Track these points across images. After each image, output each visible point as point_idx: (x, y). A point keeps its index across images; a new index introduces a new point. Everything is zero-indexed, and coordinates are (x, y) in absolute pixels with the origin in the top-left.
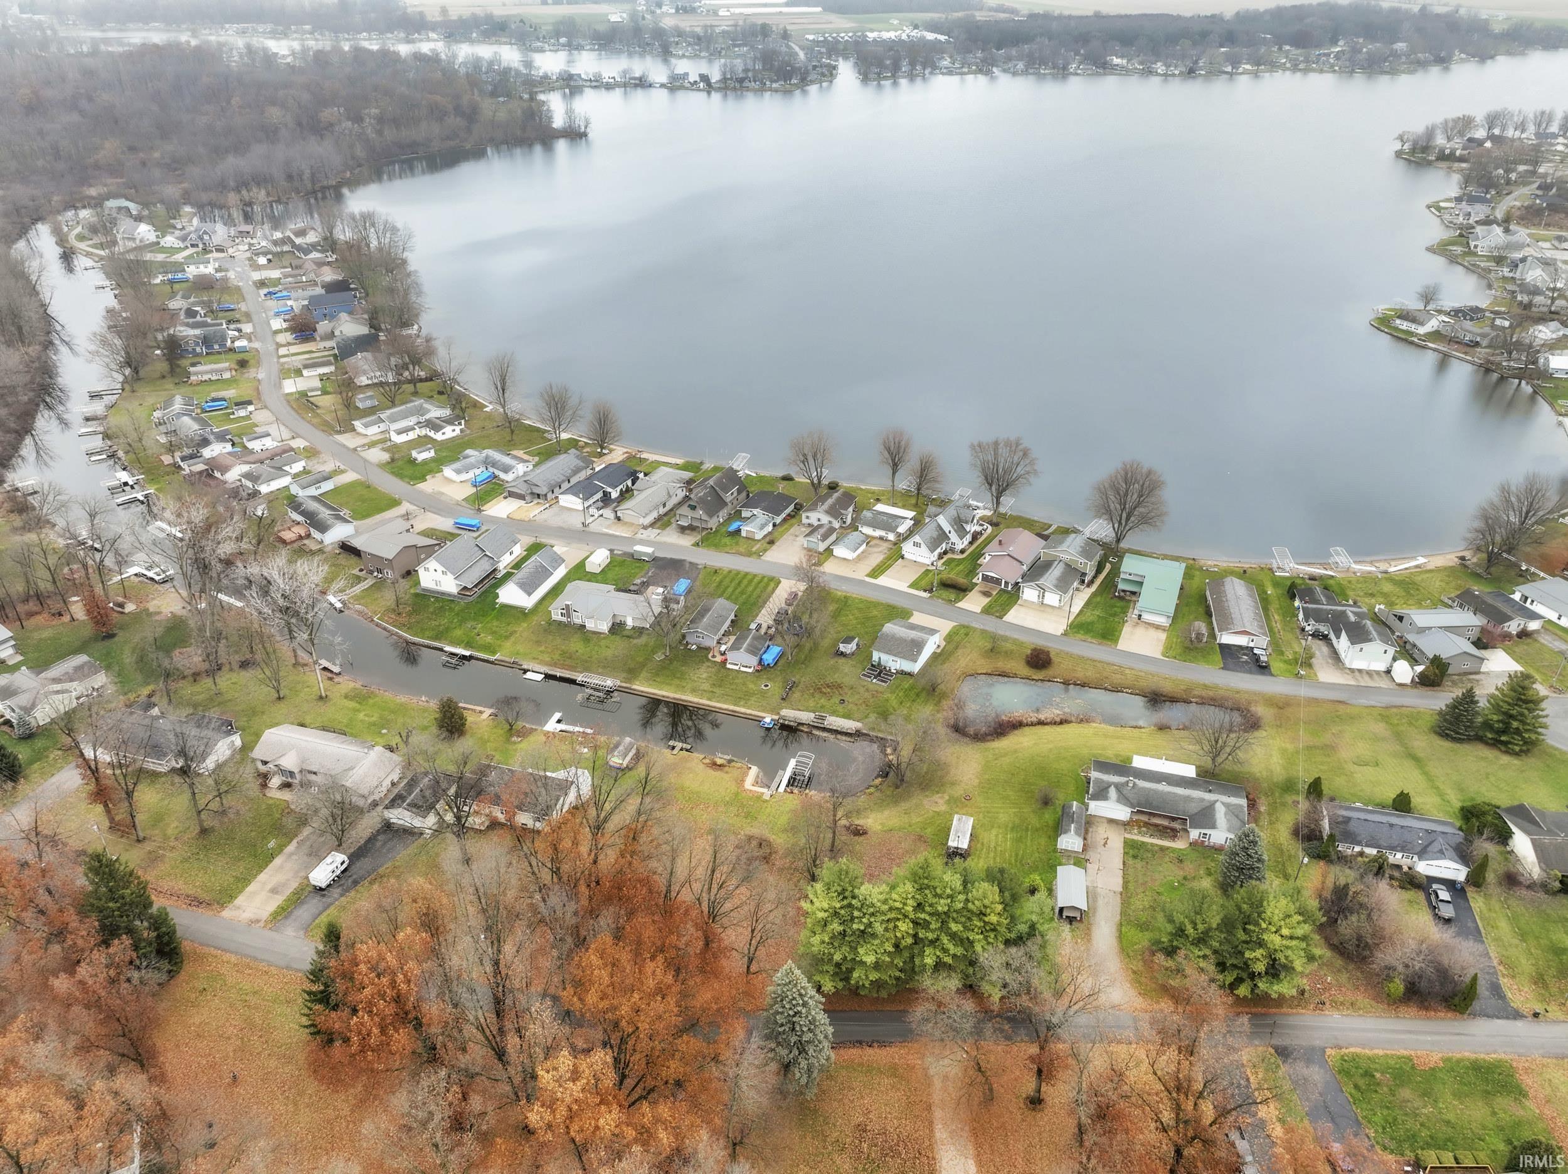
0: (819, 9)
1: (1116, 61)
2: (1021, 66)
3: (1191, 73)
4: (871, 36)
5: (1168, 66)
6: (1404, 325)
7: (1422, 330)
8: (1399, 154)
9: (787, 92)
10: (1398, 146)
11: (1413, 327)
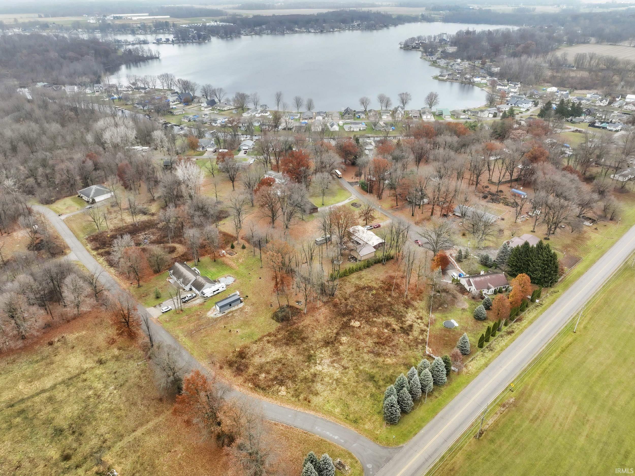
0: (169, 17)
1: (297, 29)
2: (269, 31)
3: (322, 32)
4: (208, 24)
5: (315, 30)
6: (441, 78)
7: (445, 78)
8: (401, 48)
9: (200, 43)
10: (400, 46)
11: (443, 78)
